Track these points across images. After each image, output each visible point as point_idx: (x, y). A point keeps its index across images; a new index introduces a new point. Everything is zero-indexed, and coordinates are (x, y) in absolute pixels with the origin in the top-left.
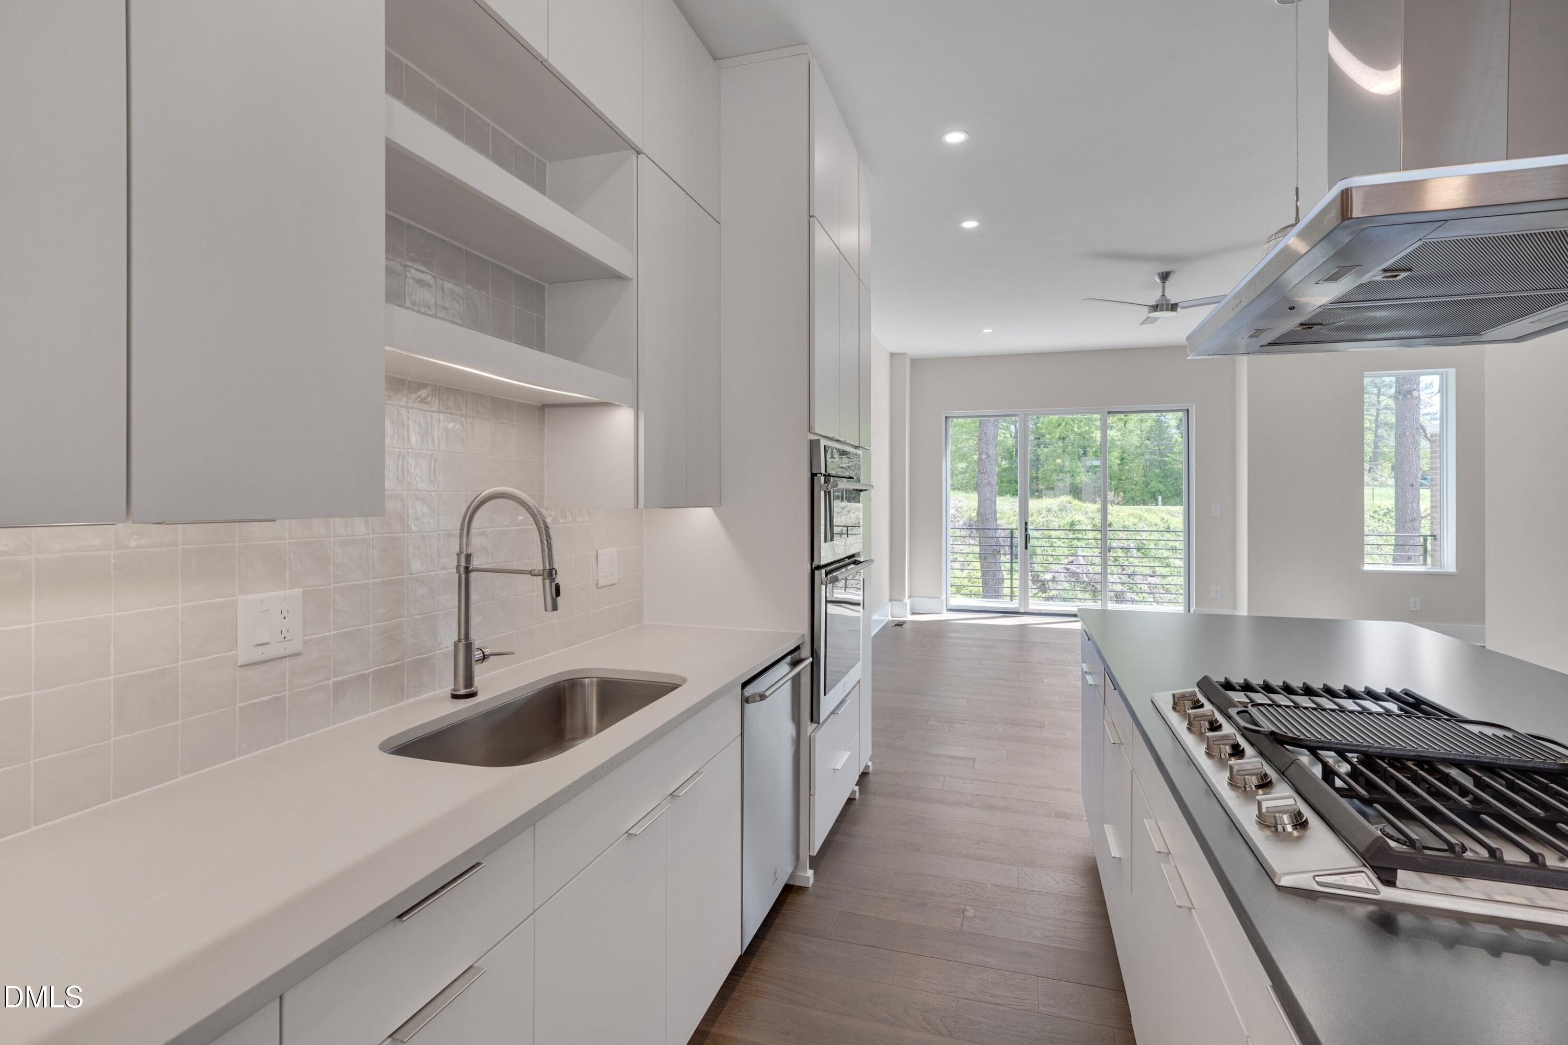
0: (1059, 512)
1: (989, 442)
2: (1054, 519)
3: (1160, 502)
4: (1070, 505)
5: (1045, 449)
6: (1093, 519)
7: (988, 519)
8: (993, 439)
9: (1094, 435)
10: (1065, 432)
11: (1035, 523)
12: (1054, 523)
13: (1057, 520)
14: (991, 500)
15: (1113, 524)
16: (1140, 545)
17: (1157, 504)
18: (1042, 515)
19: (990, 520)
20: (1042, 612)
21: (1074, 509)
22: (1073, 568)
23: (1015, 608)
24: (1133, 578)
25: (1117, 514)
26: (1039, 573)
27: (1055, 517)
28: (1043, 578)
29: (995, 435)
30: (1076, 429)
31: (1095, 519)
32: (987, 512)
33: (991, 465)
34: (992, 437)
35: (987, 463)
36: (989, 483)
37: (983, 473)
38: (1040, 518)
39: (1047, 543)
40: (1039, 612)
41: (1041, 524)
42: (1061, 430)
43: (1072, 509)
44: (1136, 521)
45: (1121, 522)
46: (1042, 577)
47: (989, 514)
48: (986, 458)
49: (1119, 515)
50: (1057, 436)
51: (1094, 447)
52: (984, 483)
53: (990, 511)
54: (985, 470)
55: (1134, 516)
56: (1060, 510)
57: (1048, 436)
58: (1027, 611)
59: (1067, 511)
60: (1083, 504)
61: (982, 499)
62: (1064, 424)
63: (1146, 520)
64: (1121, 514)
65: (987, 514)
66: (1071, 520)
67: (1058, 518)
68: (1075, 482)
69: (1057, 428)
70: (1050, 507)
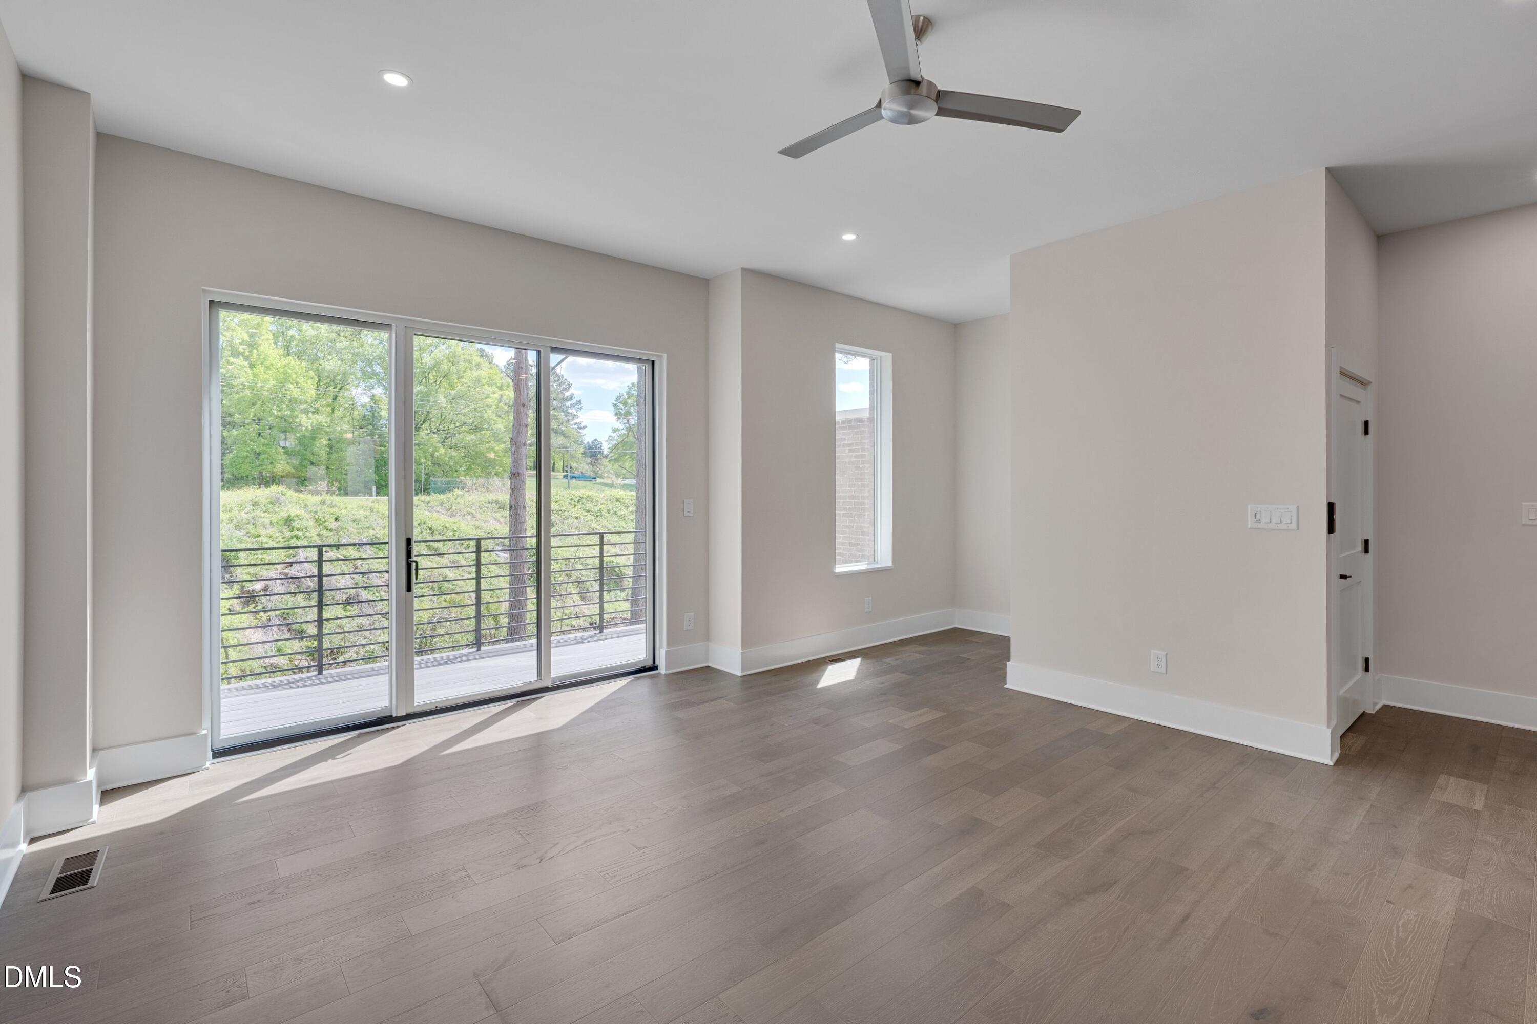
0: (270, 506)
2: (263, 515)
3: (374, 493)
4: (284, 497)
5: (234, 431)
6: (316, 513)
9: (298, 420)
10: (262, 413)
11: (235, 519)
12: (264, 519)
13: (267, 515)
15: (341, 518)
16: (374, 539)
17: (371, 495)
18: (246, 510)
20: (440, 706)
21: (289, 502)
22: (293, 571)
23: (384, 709)
24: (368, 577)
25: (345, 506)
26: (244, 583)
27: (264, 512)
28: (250, 589)
30: (275, 412)
31: (318, 513)
38: (243, 513)
39: (254, 545)
40: (432, 707)
41: (245, 520)
42: (255, 410)
43: (288, 502)
44: (368, 513)
45: (351, 515)
46: (248, 587)
49: (346, 508)
50: (251, 416)
51: (299, 433)
55: (364, 508)
56: (271, 503)
57: (237, 416)
58: (411, 710)
59: (280, 504)
60: (301, 495)
62: (259, 403)
63: (378, 512)
64: (350, 506)
66: (286, 515)
67: (268, 513)
68: (275, 470)
69: (251, 408)
70: (256, 500)
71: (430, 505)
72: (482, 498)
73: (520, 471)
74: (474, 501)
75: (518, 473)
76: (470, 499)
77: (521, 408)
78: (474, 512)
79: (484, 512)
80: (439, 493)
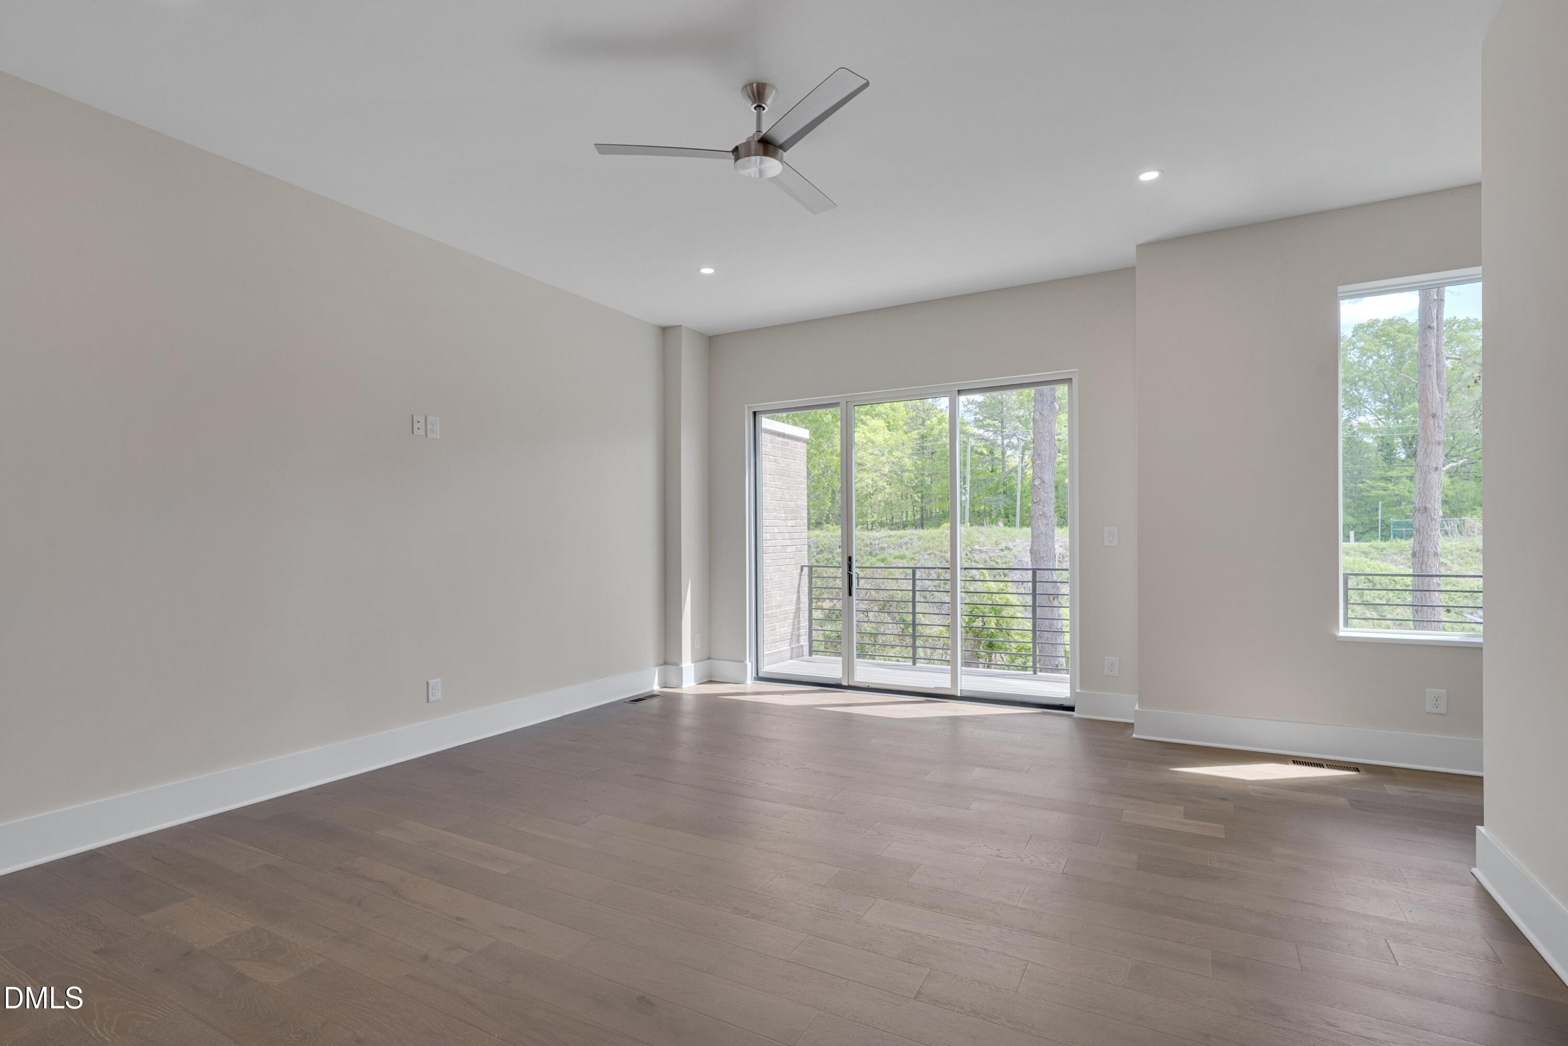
1: (1044, 465)
7: (1043, 557)
8: (1050, 461)
14: (1046, 535)
19: (1046, 559)
20: (871, 686)
29: (1052, 457)
32: (1041, 550)
33: (1047, 493)
34: (1047, 459)
35: (1041, 490)
36: (1044, 515)
37: (1036, 503)
40: (866, 686)
47: (1043, 551)
48: (1040, 485)
52: (1038, 514)
53: (1045, 549)
54: (1038, 499)
61: (1035, 534)
65: (1041, 552)
71: (1385, 552)
72: (1468, 545)
73: (1428, 505)
74: (1454, 548)
75: (1425, 508)
76: (1447, 545)
77: (1431, 421)
78: (1449, 563)
79: (1467, 563)
80: (1401, 538)
